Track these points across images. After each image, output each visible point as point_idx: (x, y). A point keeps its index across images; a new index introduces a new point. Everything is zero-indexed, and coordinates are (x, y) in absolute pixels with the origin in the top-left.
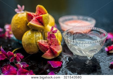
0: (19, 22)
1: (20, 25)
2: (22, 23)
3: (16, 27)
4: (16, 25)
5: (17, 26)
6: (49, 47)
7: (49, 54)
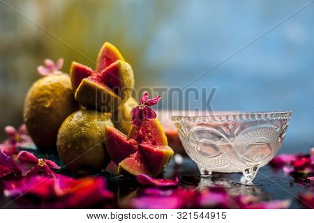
0: (49, 93)
1: (52, 100)
2: (59, 94)
3: (41, 105)
4: (42, 99)
5: (43, 102)
6: (136, 146)
7: (139, 165)
